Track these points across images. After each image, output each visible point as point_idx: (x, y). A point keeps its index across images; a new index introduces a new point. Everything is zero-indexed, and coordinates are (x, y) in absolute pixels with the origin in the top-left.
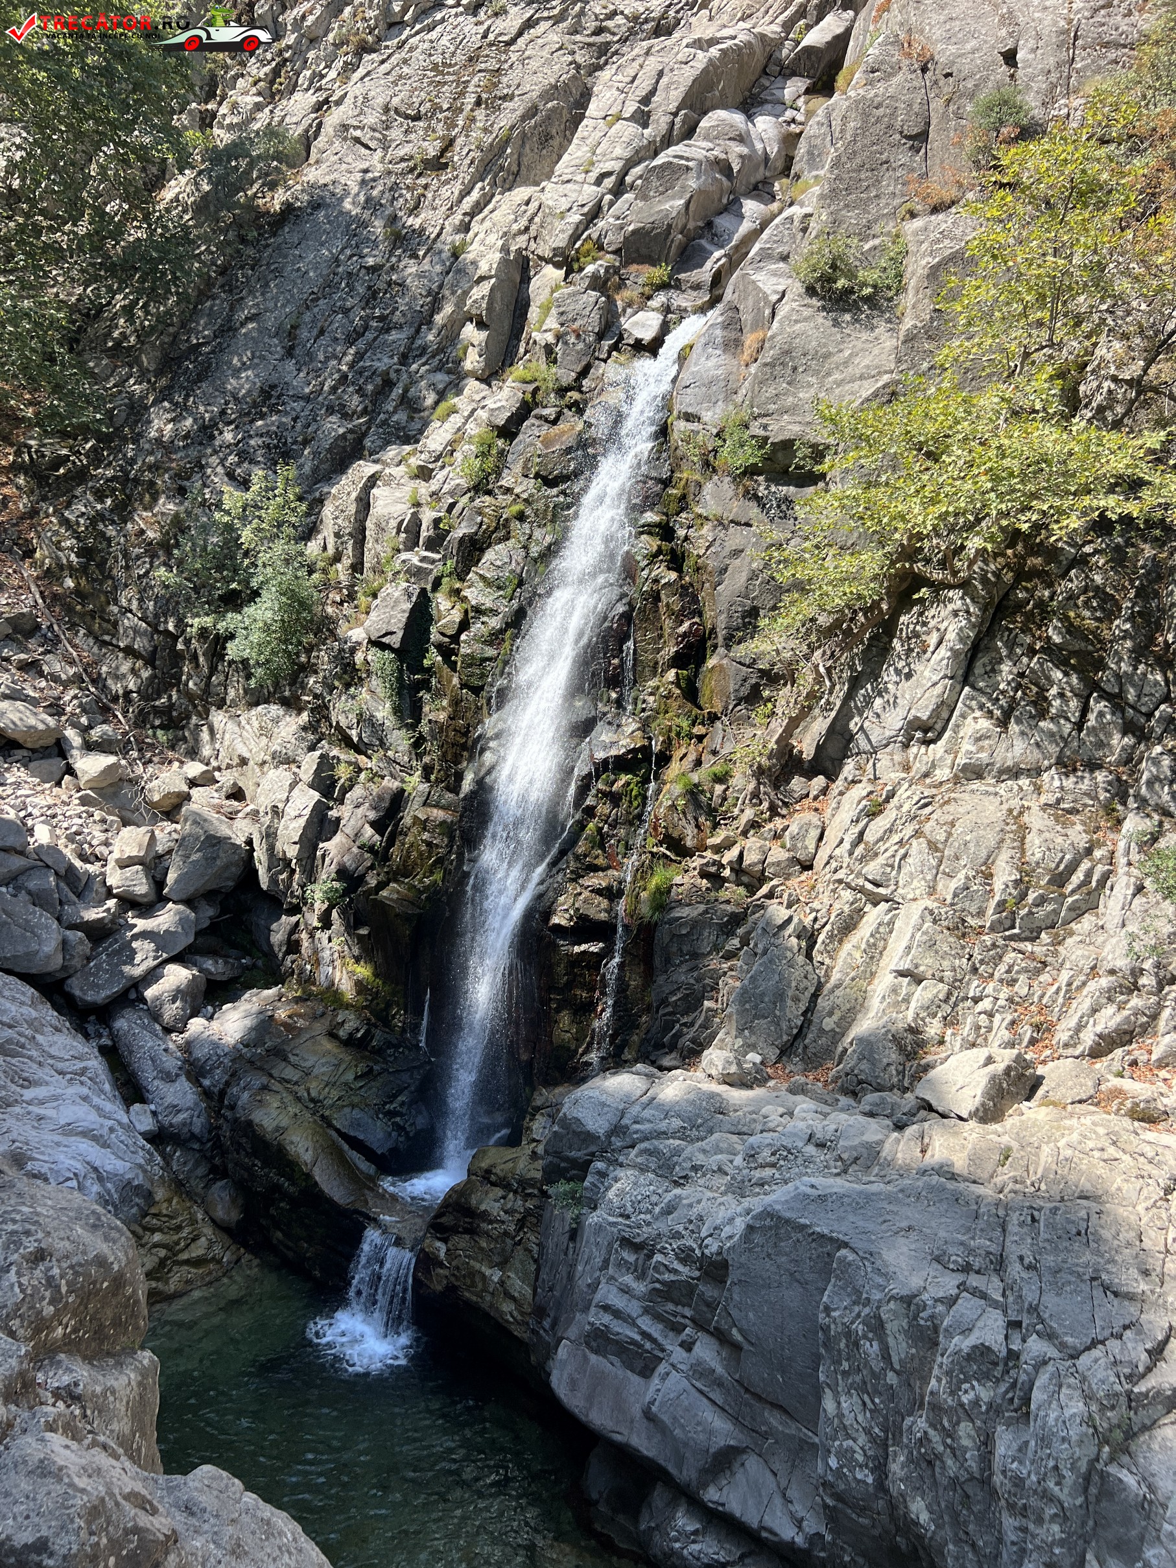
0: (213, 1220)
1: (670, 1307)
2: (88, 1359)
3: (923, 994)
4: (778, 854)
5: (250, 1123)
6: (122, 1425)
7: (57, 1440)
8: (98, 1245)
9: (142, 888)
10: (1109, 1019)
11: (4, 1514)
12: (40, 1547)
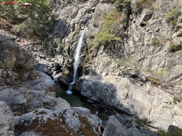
0: (59, 86)
1: (88, 88)
2: (51, 92)
3: (102, 69)
5: (61, 80)
6: (53, 95)
7: (48, 96)
11: (45, 100)
12: (48, 102)
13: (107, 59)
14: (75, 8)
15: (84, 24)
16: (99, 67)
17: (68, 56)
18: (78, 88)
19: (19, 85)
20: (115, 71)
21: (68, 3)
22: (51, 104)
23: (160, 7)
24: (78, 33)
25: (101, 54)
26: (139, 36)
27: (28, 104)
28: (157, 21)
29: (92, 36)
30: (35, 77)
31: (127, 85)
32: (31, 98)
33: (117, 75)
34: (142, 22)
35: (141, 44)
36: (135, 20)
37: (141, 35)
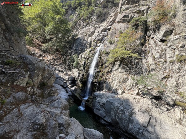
0: (72, 101)
1: (101, 107)
2: (65, 110)
3: (117, 86)
4: (108, 77)
5: (75, 95)
6: (67, 115)
7: (63, 116)
8: (66, 103)
9: (68, 80)
10: (129, 88)
11: (60, 121)
12: (62, 123)
13: (123, 75)
14: (93, 28)
15: (100, 42)
16: (114, 84)
17: (84, 70)
18: (92, 105)
19: (40, 102)
20: (133, 89)
21: (87, 25)
22: (65, 126)
23: (182, 23)
24: (94, 49)
25: (117, 70)
26: (160, 51)
27: (46, 124)
28: (181, 37)
29: (108, 52)
30: (54, 94)
31: (148, 108)
32: (48, 117)
33: (136, 94)
34: (162, 38)
35: (162, 60)
36: (153, 36)
37: (162, 51)
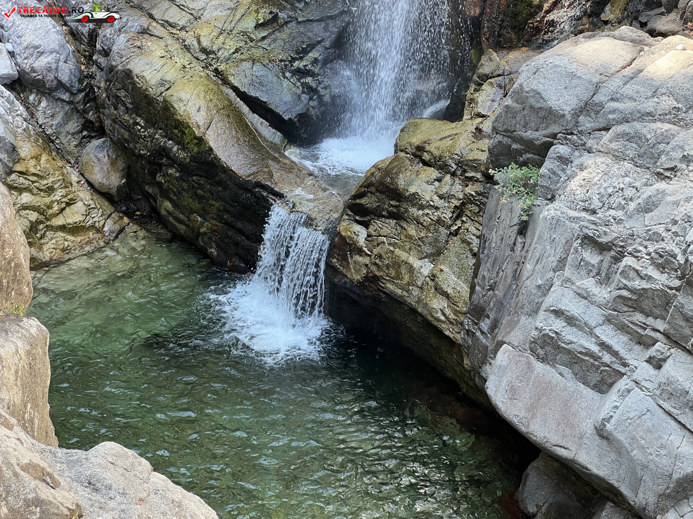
0: (90, 184)
1: (639, 317)
5: (128, 74)
6: (12, 395)
18: (453, 281)
